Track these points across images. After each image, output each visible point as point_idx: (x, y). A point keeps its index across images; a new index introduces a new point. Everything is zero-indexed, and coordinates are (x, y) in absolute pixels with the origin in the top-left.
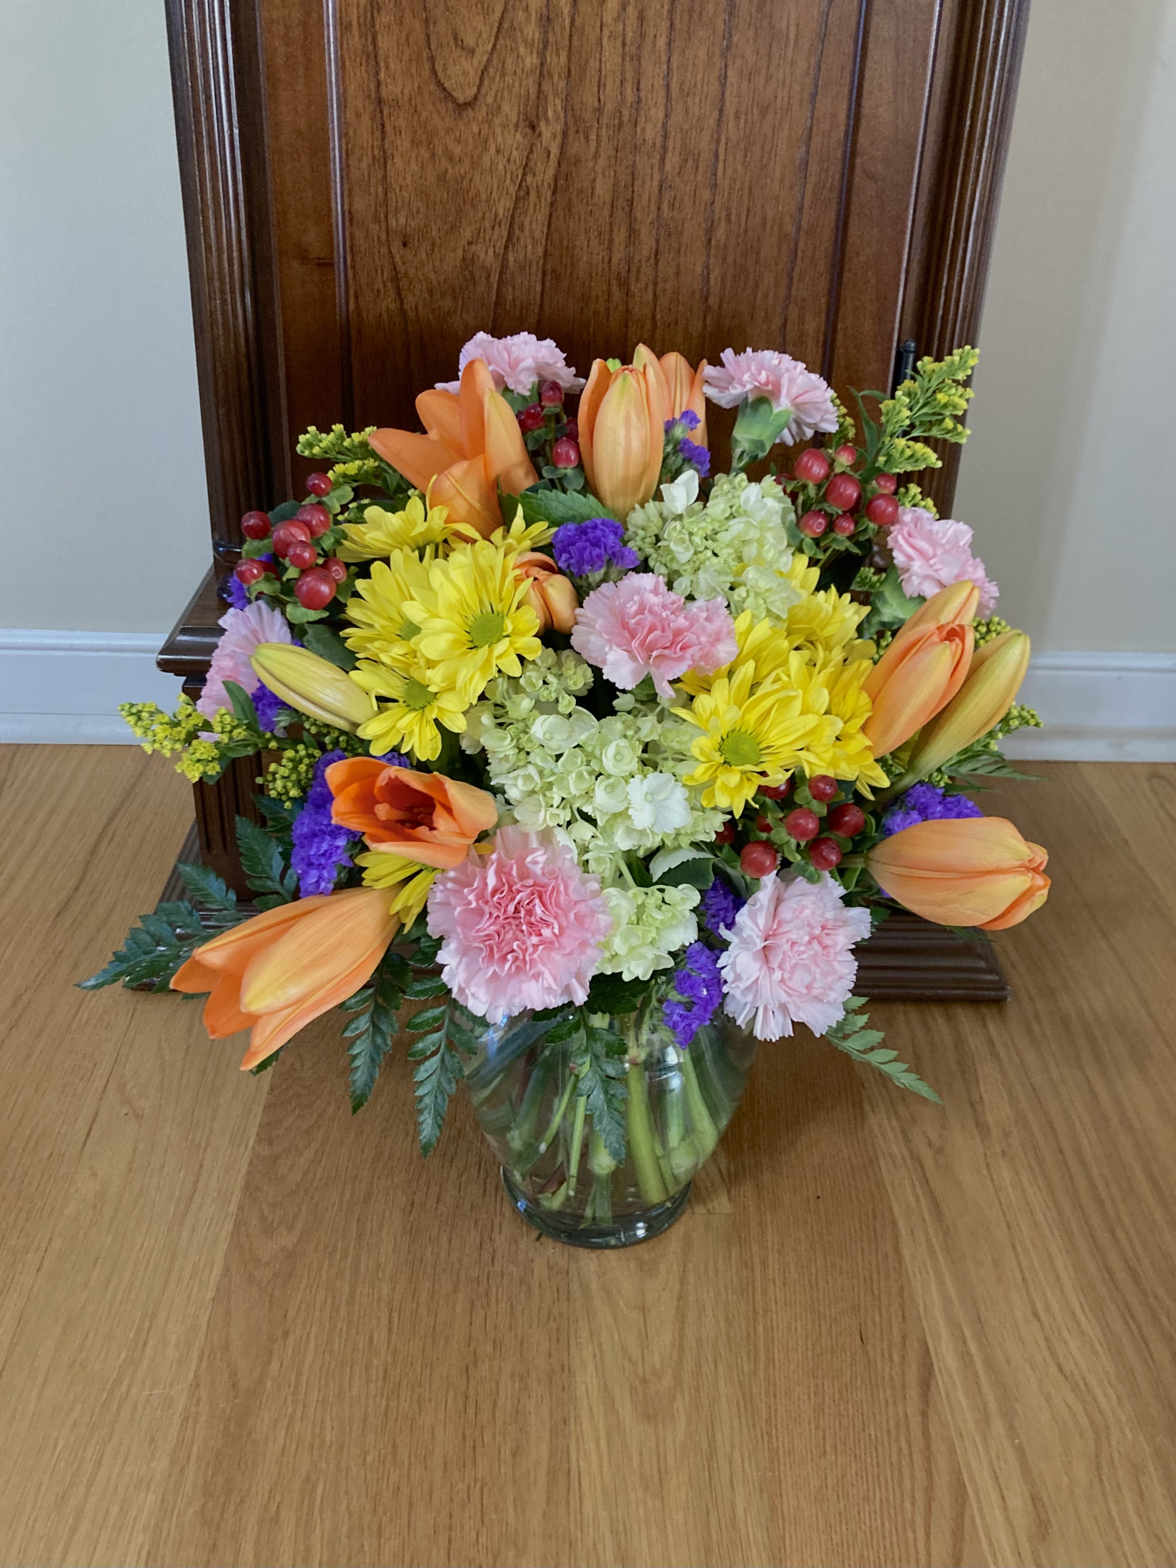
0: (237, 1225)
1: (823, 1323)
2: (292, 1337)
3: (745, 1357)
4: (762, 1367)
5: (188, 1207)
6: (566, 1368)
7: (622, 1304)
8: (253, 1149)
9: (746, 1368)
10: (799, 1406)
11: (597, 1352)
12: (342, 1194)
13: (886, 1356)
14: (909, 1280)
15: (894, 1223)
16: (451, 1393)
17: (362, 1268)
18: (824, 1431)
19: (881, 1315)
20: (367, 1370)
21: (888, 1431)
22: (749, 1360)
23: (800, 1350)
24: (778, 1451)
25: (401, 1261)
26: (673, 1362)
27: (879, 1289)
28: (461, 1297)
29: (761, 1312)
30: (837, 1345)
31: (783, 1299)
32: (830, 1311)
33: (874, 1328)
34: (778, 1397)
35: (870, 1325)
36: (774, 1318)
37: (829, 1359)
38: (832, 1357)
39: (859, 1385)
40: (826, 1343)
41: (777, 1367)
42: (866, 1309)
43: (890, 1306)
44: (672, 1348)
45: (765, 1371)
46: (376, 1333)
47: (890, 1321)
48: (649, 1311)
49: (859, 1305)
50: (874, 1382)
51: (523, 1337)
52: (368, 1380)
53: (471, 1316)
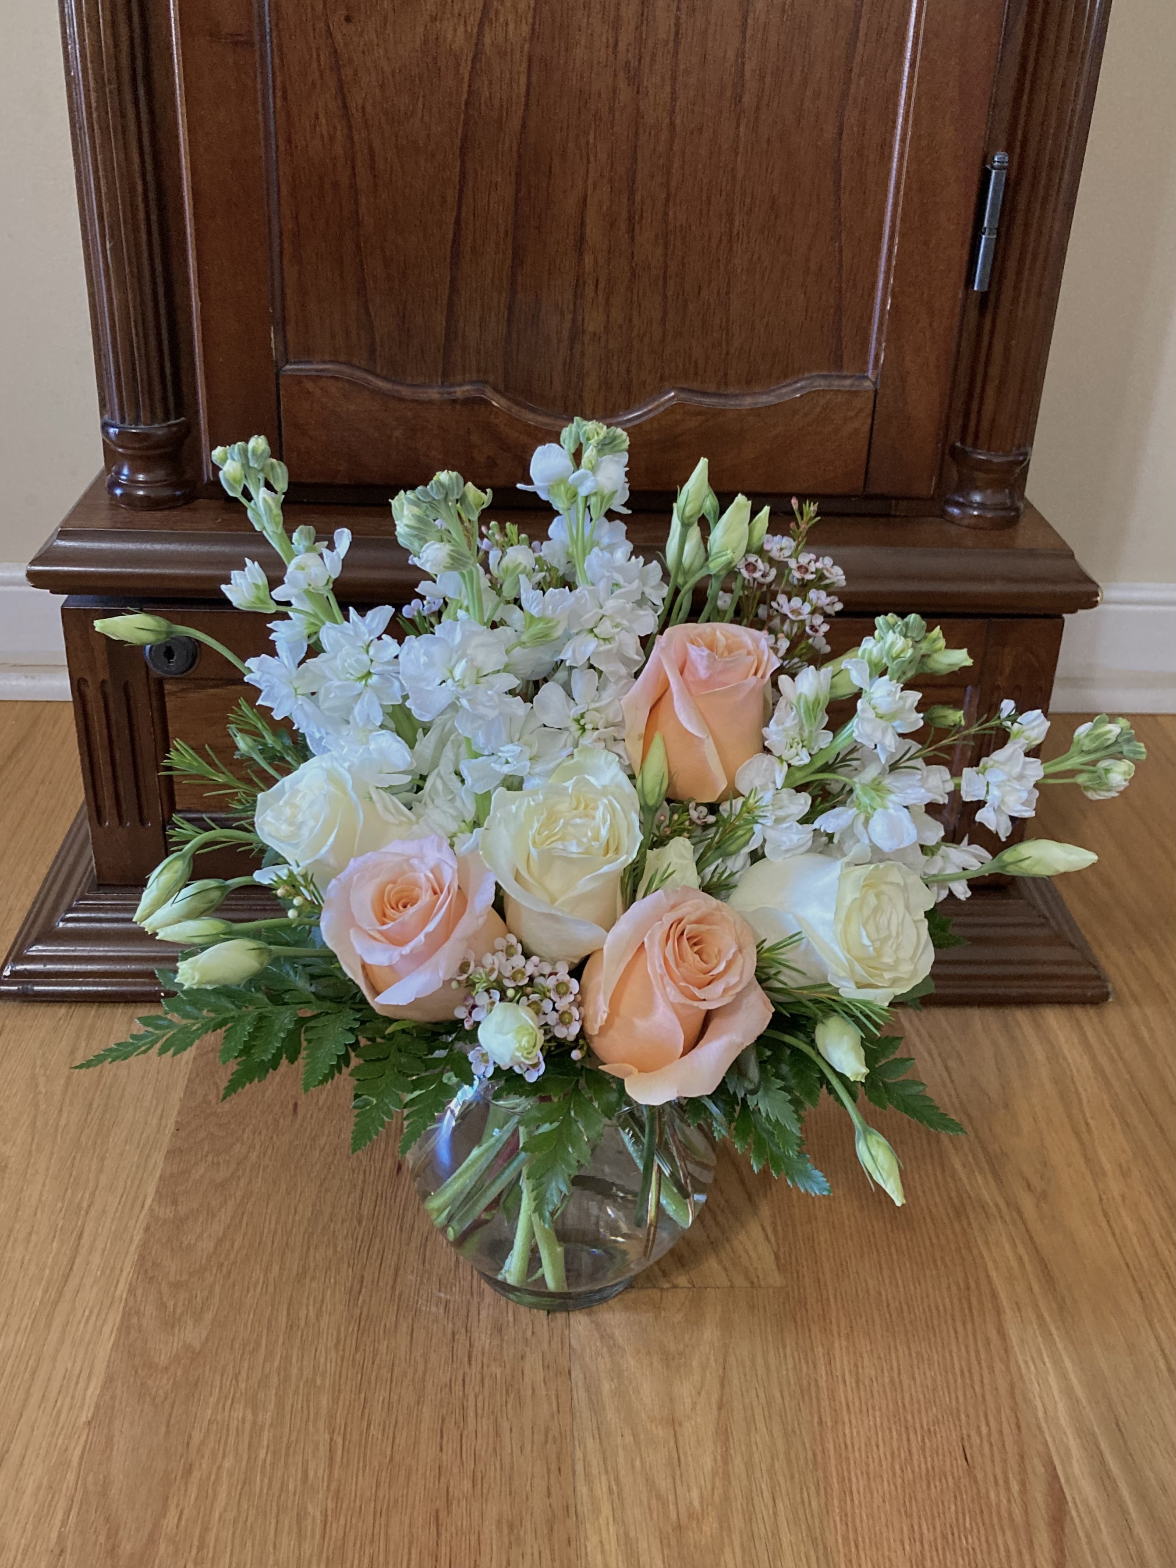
0: (126, 1315)
1: (912, 1436)
2: (196, 1475)
3: (813, 1489)
4: (836, 1505)
5: (60, 1294)
6: (572, 1510)
7: (643, 1415)
8: (151, 1210)
9: (814, 1504)
10: (890, 1560)
11: (615, 1488)
12: (267, 1270)
13: (1001, 1482)
14: (1021, 1377)
15: (994, 1295)
16: (413, 1551)
17: (294, 1371)
19: (988, 1425)
20: (299, 1523)
22: (818, 1493)
23: (885, 1477)
25: (345, 1364)
26: (716, 1498)
27: (982, 1387)
28: (426, 1412)
29: (829, 1424)
30: (933, 1468)
31: (857, 1404)
32: (921, 1419)
33: (981, 1440)
34: (861, 1544)
35: (976, 1440)
36: (847, 1431)
37: (925, 1487)
38: (929, 1487)
39: (968, 1525)
40: (919, 1466)
41: (856, 1502)
42: (968, 1416)
43: (999, 1411)
44: (714, 1478)
45: (841, 1508)
46: (311, 1466)
47: (1001, 1433)
48: (680, 1425)
49: (958, 1410)
50: (987, 1521)
51: (512, 1468)
52: (300, 1536)
53: (442, 1437)
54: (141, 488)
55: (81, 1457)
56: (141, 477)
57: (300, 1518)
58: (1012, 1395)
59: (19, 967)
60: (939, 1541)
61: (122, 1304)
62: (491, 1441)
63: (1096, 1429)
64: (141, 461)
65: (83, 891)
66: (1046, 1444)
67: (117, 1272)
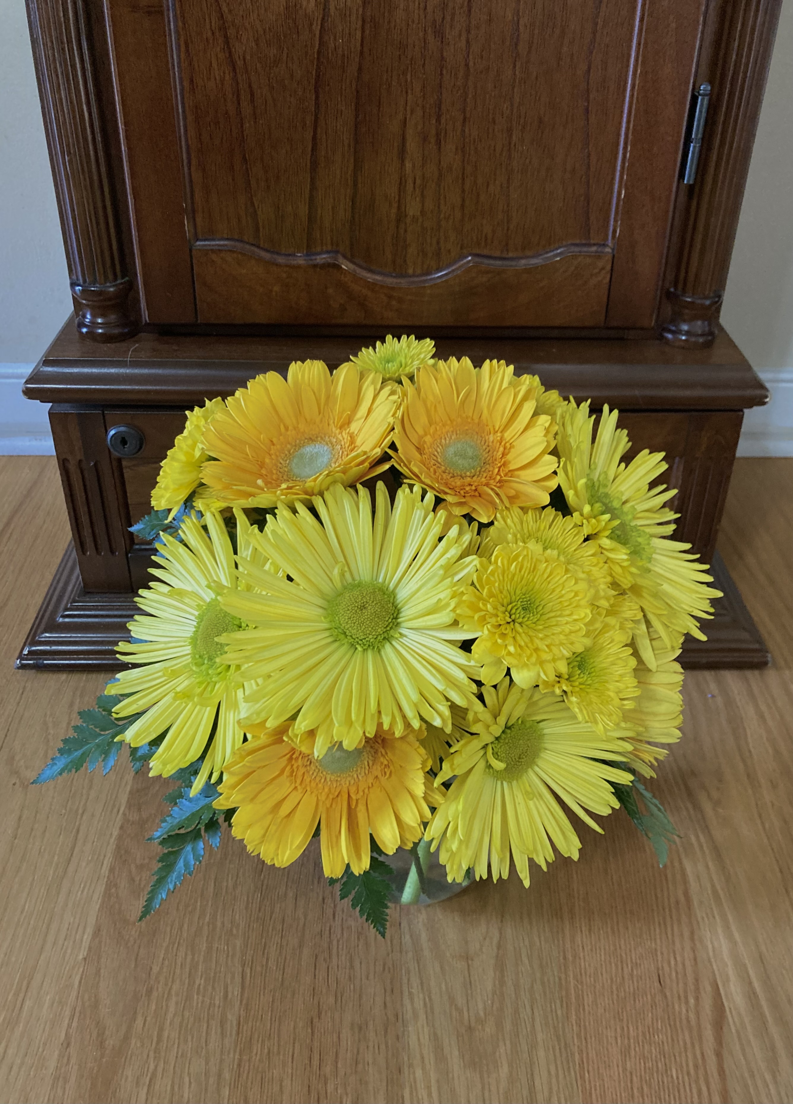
0: (108, 886)
1: (625, 965)
2: (155, 994)
4: (574, 1013)
5: (65, 872)
6: (400, 1017)
7: (448, 954)
8: (124, 814)
9: (559, 1012)
10: (607, 1049)
11: (428, 1002)
13: (682, 998)
14: (699, 925)
16: (296, 1045)
17: (219, 924)
18: (631, 1074)
19: (675, 958)
20: (222, 1026)
21: (688, 1073)
22: (562, 1006)
23: (606, 995)
24: (591, 1094)
25: (252, 919)
26: (495, 1008)
27: (673, 935)
28: (306, 952)
29: (571, 958)
30: (638, 989)
31: (589, 947)
32: (631, 956)
33: (671, 970)
34: (589, 1040)
35: (666, 968)
36: (583, 964)
37: (632, 1002)
38: (635, 1001)
39: (660, 1027)
40: (629, 987)
41: (587, 1012)
42: (662, 953)
43: (683, 949)
44: (493, 996)
45: (576, 1015)
46: (230, 989)
47: (684, 965)
48: (472, 960)
49: (656, 950)
50: (672, 1023)
51: (361, 989)
52: (223, 1035)
53: (315, 969)
54: (100, 328)
55: (80, 982)
56: (100, 321)
57: (222, 1023)
58: (692, 939)
59: (34, 648)
60: (640, 1038)
61: (105, 880)
62: (347, 971)
63: (747, 962)
64: (99, 310)
65: (75, 596)
66: (713, 972)
67: (102, 857)
